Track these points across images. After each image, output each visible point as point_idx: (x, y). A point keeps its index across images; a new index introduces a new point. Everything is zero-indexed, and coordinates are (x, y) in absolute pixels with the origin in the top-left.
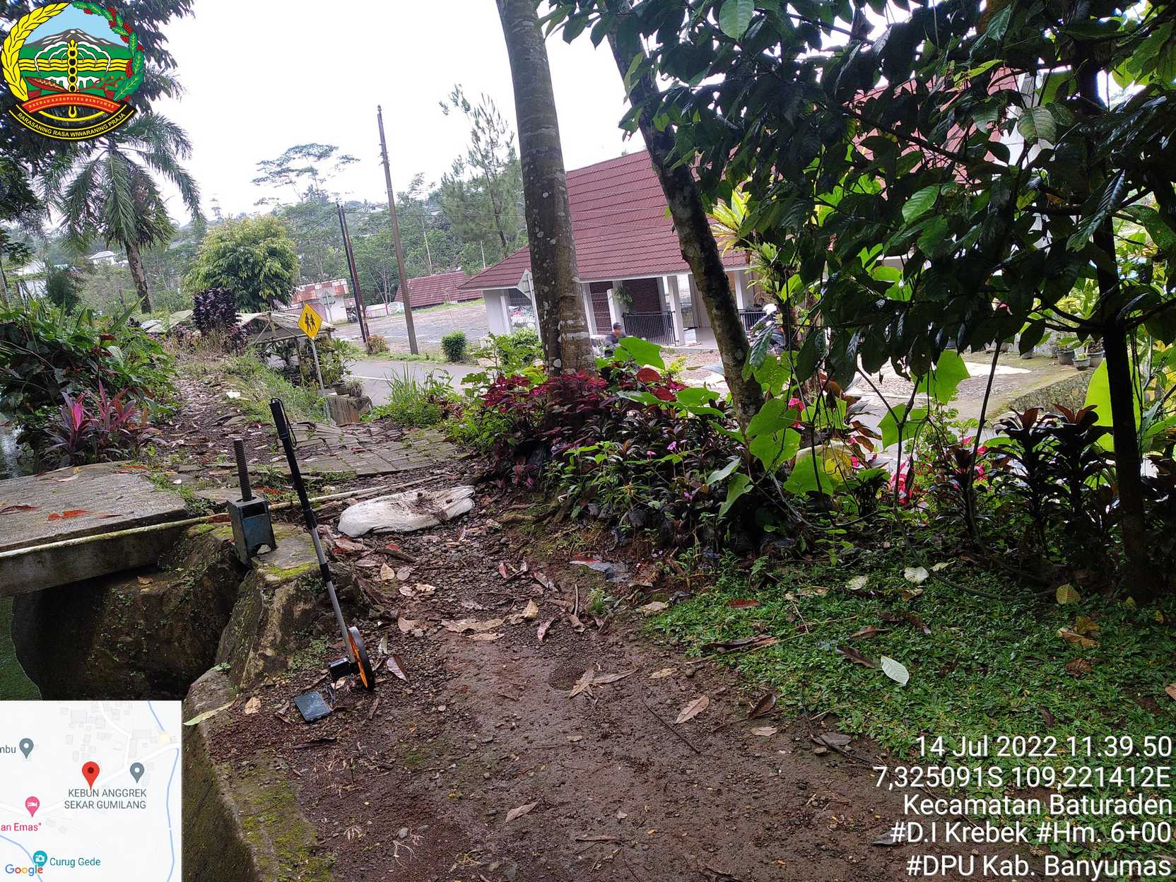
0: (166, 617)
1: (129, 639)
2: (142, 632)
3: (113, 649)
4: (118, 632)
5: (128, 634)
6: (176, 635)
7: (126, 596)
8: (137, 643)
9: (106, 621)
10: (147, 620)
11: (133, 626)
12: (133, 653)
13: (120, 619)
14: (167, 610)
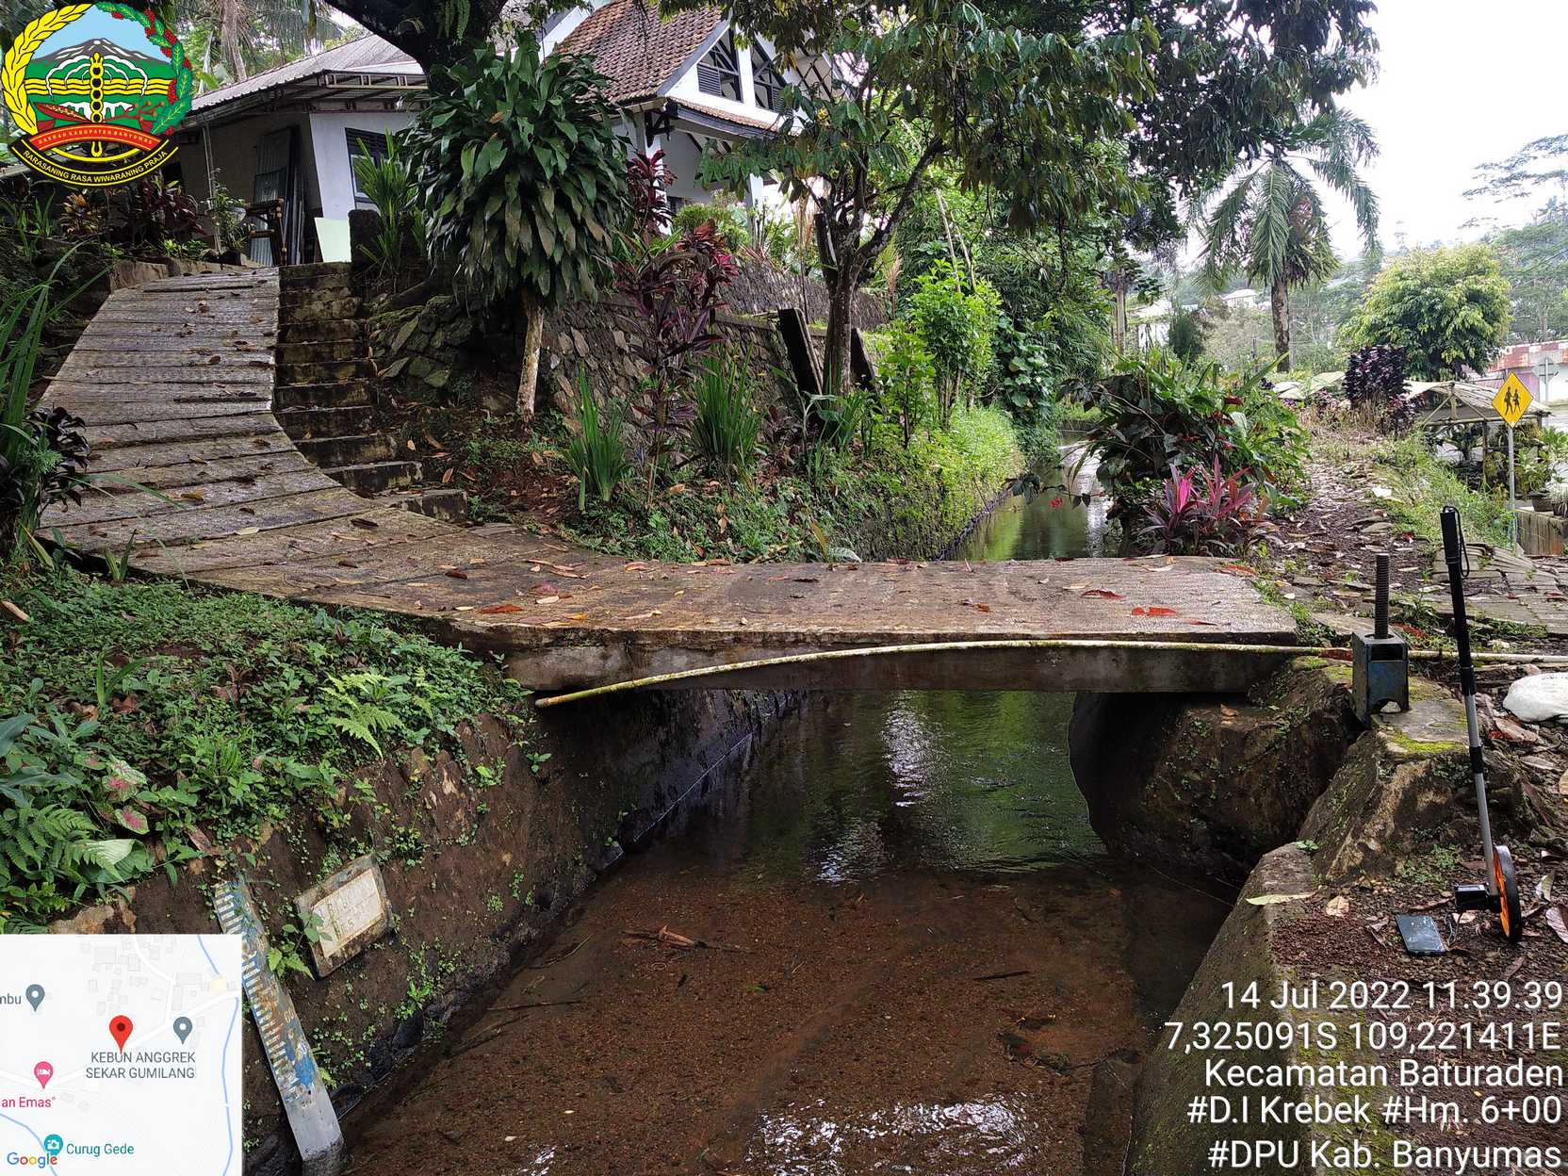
0: (1244, 762)
1: (1197, 777)
2: (1214, 774)
3: (1177, 784)
4: (1186, 765)
5: (1197, 771)
6: (1254, 788)
7: (1204, 725)
8: (1206, 787)
9: (1174, 746)
10: (1222, 760)
11: (1204, 763)
12: (1198, 796)
13: (1191, 750)
14: (1248, 754)
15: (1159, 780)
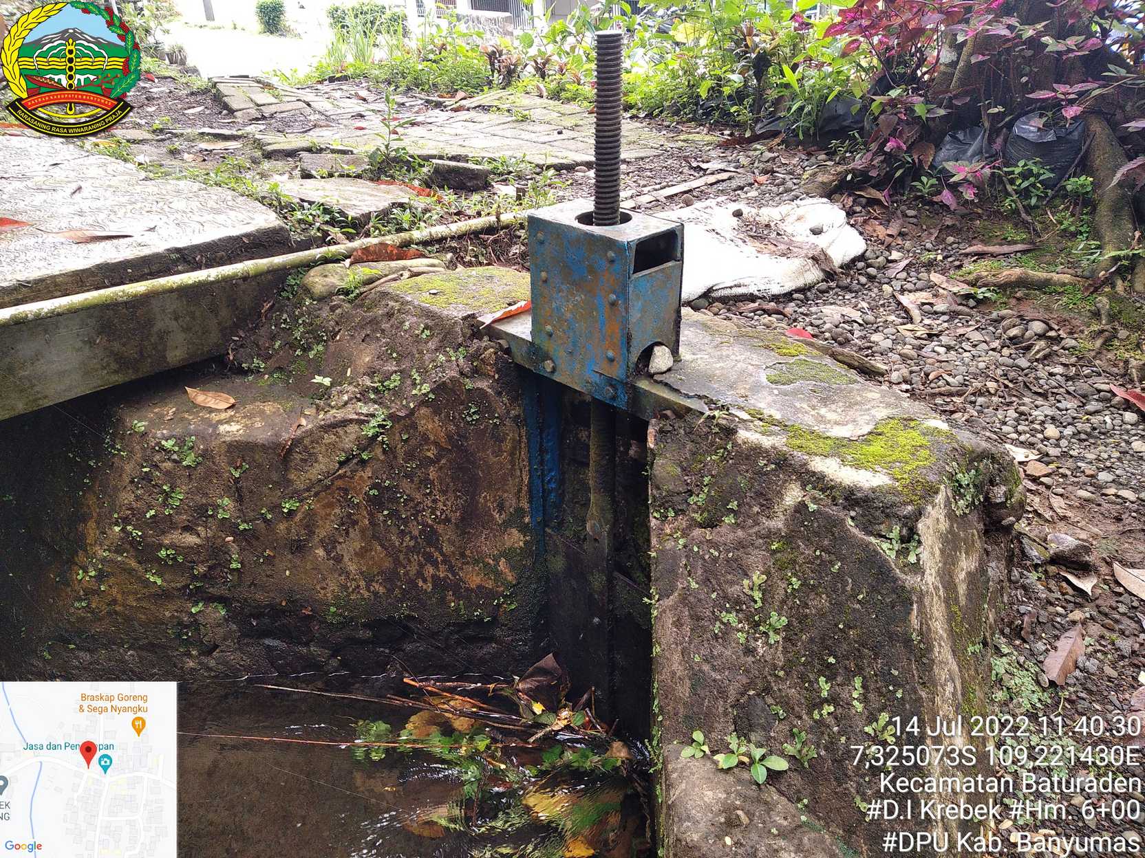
0: (297, 495)
1: (191, 539)
2: (227, 526)
3: (146, 559)
4: (162, 524)
5: (187, 529)
6: (322, 533)
7: (181, 442)
8: (216, 552)
9: (127, 497)
10: (240, 499)
11: (202, 513)
12: (202, 569)
13: (167, 495)
14: (299, 480)
15: (103, 561)
